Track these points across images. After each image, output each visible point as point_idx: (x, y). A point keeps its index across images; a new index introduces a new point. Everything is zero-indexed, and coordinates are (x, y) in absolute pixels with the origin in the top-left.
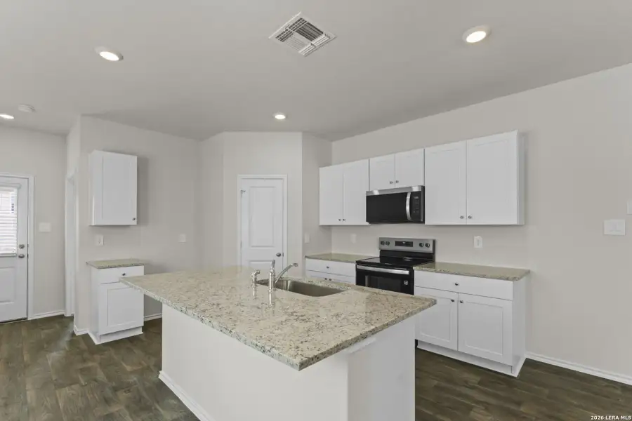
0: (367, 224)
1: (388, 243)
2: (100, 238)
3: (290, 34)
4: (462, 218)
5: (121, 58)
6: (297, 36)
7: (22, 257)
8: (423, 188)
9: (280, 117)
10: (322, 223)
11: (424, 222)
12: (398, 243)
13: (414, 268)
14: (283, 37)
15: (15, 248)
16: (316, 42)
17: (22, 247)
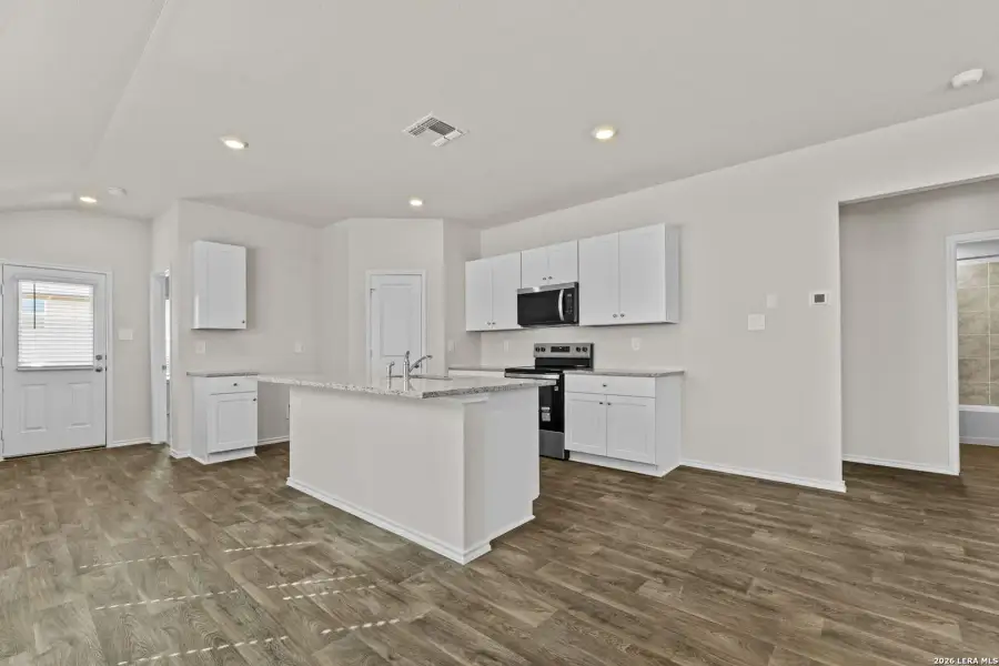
0: (519, 327)
1: (543, 350)
2: (201, 346)
3: (423, 129)
4: (615, 316)
5: (247, 145)
6: (429, 132)
7: (98, 370)
8: (577, 285)
9: (416, 203)
10: (469, 328)
11: (578, 322)
12: (554, 349)
13: (564, 372)
14: (416, 132)
15: (91, 359)
16: (450, 135)
17: (99, 358)
